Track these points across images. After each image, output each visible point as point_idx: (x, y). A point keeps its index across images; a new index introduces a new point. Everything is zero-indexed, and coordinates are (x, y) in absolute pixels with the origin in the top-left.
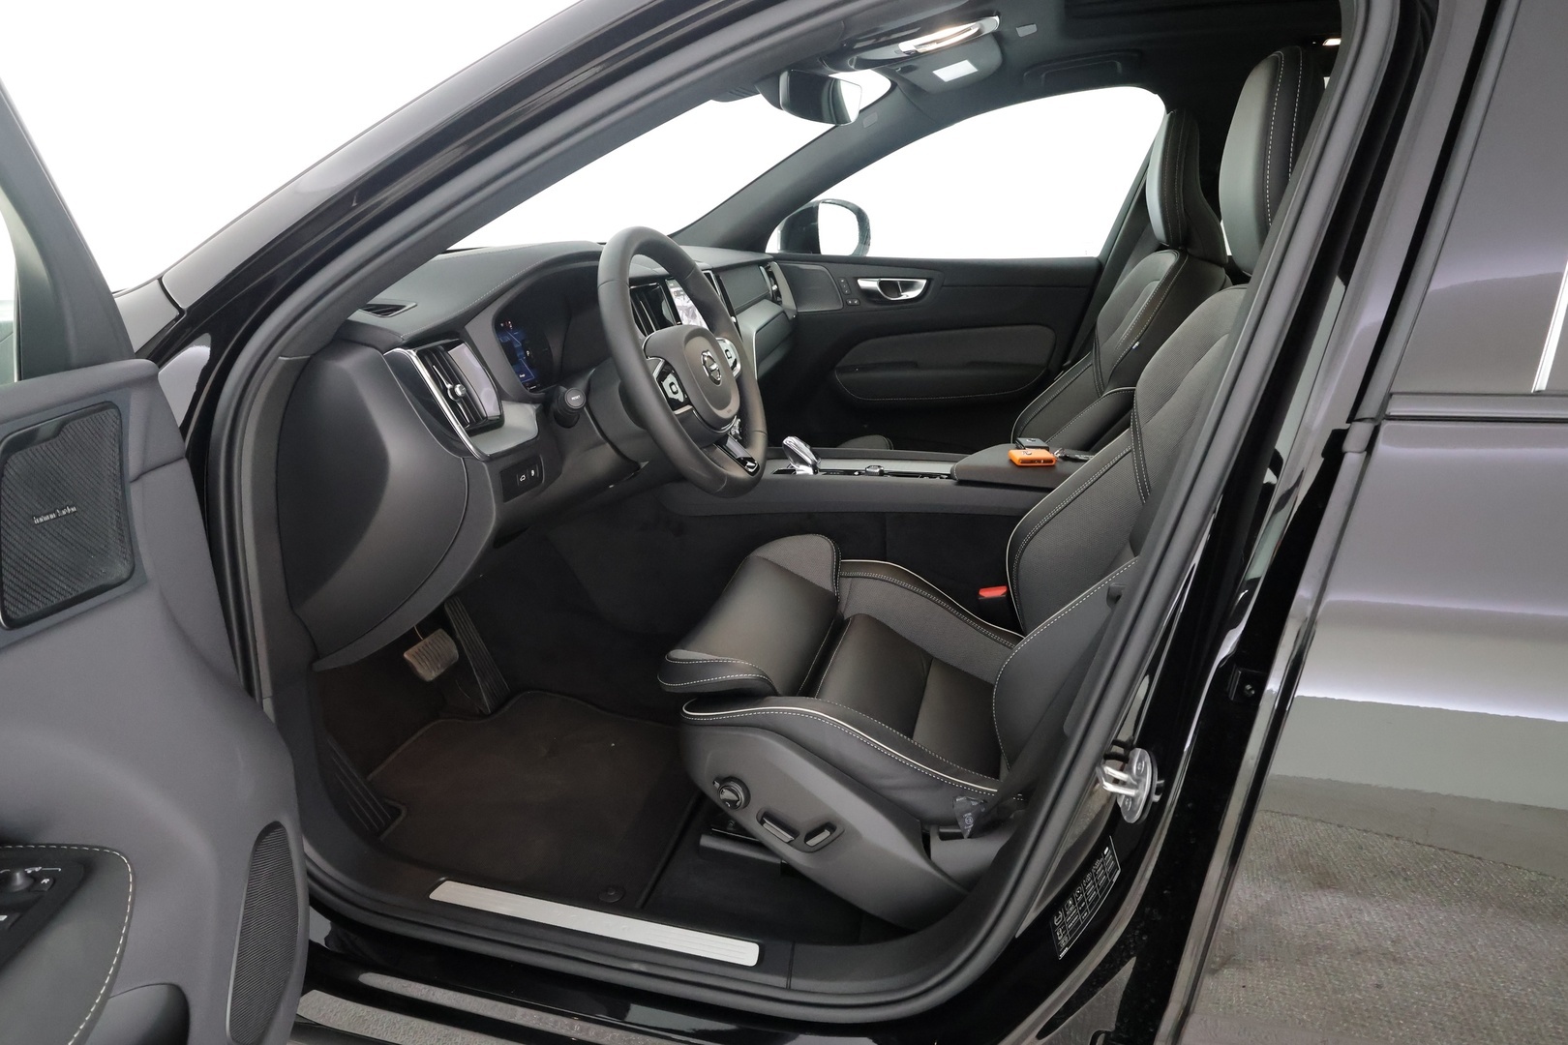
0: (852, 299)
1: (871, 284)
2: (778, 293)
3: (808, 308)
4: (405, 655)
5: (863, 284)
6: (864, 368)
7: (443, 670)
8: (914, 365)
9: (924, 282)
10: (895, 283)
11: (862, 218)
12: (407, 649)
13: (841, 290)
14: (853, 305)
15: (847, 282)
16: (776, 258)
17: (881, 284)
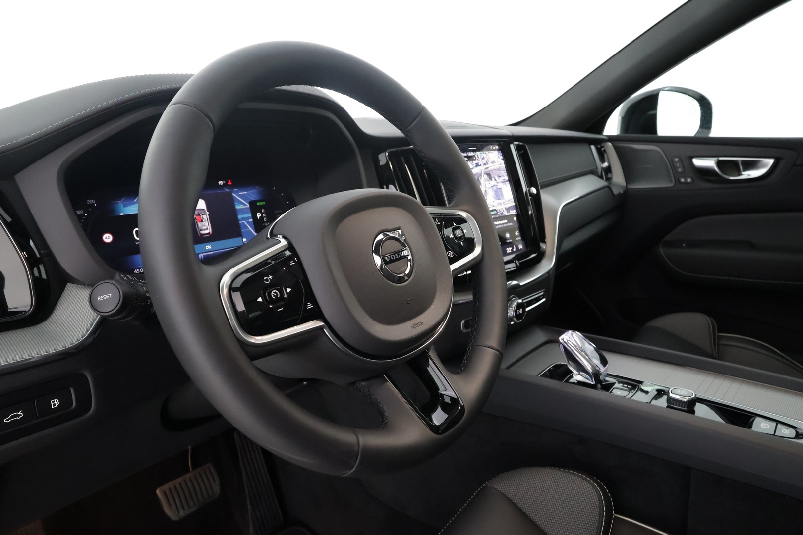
0: (685, 177)
1: (709, 163)
2: (608, 170)
3: (639, 186)
4: (158, 492)
5: (698, 162)
6: (692, 244)
7: (194, 509)
8: (752, 246)
9: (770, 162)
10: (735, 163)
11: (705, 105)
12: (161, 484)
13: (674, 169)
14: (686, 183)
15: (681, 161)
16: (611, 139)
17: (719, 163)
